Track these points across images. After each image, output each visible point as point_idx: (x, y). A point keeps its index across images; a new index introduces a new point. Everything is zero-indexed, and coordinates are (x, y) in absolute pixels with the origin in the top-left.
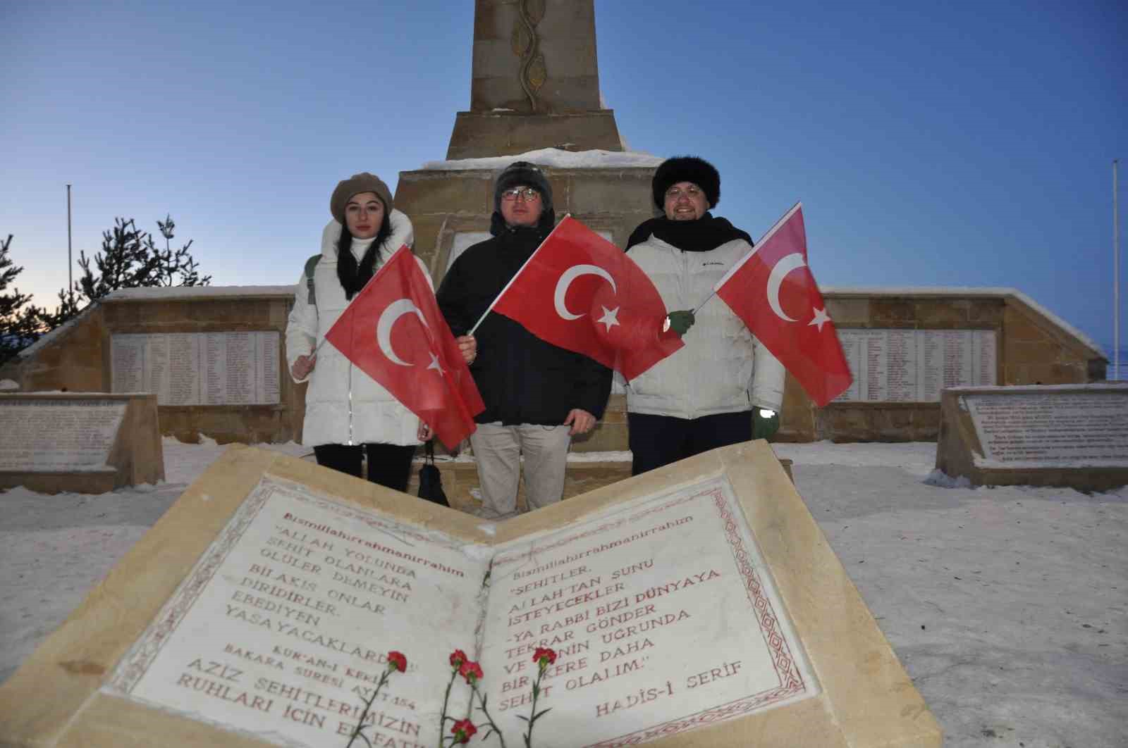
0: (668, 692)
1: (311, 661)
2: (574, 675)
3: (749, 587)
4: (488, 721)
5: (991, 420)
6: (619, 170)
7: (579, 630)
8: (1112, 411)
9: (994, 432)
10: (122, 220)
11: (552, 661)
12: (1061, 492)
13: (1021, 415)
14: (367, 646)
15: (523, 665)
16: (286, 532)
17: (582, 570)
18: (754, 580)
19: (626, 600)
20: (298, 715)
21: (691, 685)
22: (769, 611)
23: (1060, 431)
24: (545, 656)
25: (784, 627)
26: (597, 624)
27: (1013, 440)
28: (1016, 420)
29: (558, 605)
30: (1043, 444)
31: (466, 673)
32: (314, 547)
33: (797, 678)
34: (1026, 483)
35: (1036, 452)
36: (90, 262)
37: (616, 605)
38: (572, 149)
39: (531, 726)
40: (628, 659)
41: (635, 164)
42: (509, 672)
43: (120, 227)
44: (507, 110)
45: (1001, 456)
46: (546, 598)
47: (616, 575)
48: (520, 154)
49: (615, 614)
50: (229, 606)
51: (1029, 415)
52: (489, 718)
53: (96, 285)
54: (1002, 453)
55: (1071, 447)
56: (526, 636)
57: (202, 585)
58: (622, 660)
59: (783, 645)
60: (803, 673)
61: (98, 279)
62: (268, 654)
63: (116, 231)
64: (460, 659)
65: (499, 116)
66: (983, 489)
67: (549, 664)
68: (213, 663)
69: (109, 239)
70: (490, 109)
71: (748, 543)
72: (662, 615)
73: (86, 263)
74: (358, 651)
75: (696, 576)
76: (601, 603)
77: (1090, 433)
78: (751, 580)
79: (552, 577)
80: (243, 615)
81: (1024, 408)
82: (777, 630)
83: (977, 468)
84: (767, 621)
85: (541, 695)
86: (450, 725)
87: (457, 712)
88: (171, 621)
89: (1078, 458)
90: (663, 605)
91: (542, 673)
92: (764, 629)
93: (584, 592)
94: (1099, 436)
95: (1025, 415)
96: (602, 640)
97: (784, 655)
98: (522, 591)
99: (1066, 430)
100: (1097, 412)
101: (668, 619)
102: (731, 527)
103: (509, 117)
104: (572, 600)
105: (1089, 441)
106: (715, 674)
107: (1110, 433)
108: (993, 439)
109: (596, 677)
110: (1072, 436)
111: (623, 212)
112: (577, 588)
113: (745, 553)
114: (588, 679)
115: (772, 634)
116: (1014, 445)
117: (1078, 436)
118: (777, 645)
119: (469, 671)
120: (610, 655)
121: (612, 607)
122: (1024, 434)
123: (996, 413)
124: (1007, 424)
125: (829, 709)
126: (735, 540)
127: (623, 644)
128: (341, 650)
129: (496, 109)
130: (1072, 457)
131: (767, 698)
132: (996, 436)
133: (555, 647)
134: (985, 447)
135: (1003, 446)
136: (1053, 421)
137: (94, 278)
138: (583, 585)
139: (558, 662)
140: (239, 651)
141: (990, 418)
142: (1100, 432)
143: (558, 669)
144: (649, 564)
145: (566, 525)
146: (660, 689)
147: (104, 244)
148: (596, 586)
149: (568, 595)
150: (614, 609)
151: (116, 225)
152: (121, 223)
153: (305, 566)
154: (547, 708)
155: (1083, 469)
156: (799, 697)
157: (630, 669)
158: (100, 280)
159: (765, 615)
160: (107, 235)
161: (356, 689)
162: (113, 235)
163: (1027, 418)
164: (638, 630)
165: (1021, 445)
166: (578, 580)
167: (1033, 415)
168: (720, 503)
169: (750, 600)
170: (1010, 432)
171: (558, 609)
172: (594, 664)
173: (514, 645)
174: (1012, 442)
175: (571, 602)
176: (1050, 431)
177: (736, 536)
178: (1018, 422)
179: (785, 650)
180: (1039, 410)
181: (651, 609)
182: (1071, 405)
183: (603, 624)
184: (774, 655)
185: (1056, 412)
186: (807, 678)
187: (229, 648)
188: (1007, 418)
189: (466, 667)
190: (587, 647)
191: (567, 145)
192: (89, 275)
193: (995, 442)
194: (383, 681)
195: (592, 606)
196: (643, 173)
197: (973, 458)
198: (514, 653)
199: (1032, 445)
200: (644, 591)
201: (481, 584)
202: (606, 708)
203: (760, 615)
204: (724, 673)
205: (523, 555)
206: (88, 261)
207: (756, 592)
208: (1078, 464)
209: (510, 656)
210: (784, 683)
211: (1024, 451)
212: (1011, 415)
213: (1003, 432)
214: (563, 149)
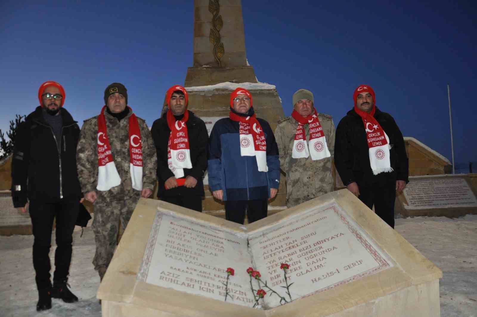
0: (338, 272)
1: (200, 272)
2: (299, 271)
3: (357, 237)
4: (269, 290)
5: (409, 190)
6: (257, 90)
7: (295, 258)
8: (458, 185)
9: (411, 195)
10: (19, 116)
11: (288, 268)
12: (441, 218)
13: (422, 188)
14: (218, 267)
15: (276, 271)
16: (173, 228)
17: (288, 238)
18: (358, 234)
19: (310, 246)
20: (204, 289)
21: (346, 269)
22: (367, 243)
23: (438, 193)
24: (285, 267)
25: (374, 247)
26: (301, 255)
27: (419, 198)
28: (419, 190)
29: (282, 250)
30: (432, 199)
31: (255, 275)
32: (185, 234)
33: (385, 262)
34: (426, 215)
35: (430, 203)
36: (4, 135)
37: (306, 248)
38: (236, 82)
39: (288, 289)
40: (319, 264)
41: (263, 88)
42: (271, 274)
43: (18, 119)
44: (208, 66)
45: (415, 205)
46: (276, 249)
47: (302, 238)
48: (215, 84)
49: (307, 250)
50: (165, 254)
51: (425, 188)
52: (269, 288)
53: (7, 145)
54: (415, 203)
55: (443, 200)
56: (273, 262)
57: (153, 247)
58: (316, 265)
59: (376, 253)
60: (386, 260)
61: (8, 142)
62: (186, 270)
63: (17, 120)
64: (251, 271)
65: (205, 69)
66: (409, 218)
67: (287, 269)
68: (168, 272)
69: (13, 124)
70: (202, 66)
71: (352, 223)
72: (327, 249)
73: (2, 135)
74: (214, 268)
75: (335, 235)
76: (301, 247)
77: (450, 194)
78: (357, 235)
79: (276, 242)
80: (171, 256)
81: (423, 185)
82: (372, 249)
83: (406, 210)
84: (368, 247)
85: (288, 279)
86: (256, 293)
87: (256, 288)
88: (148, 259)
89: (446, 204)
90: (325, 246)
91: (285, 273)
92: (367, 249)
93: (291, 245)
94: (454, 195)
95: (423, 187)
96: (305, 259)
97: (378, 256)
98: (265, 248)
99: (441, 193)
100: (452, 185)
101: (329, 250)
102: (343, 218)
103: (209, 69)
104: (287, 248)
105: (450, 197)
106: (354, 265)
107: (458, 194)
108: (411, 198)
109: (307, 271)
110: (443, 195)
111: (259, 108)
112: (288, 244)
113: (352, 226)
114: (305, 271)
115: (371, 250)
116: (420, 200)
117: (445, 195)
118: (375, 254)
119: (256, 274)
120: (310, 264)
121: (305, 249)
122: (424, 195)
123: (412, 187)
124: (416, 192)
125: (401, 268)
126: (346, 223)
127: (314, 259)
128: (209, 268)
129: (204, 66)
130: (443, 204)
131: (376, 270)
132: (412, 197)
133: (288, 263)
134: (408, 201)
135: (415, 200)
136: (435, 190)
137: (6, 142)
138: (290, 243)
139: (290, 268)
140: (175, 269)
141: (409, 189)
142: (454, 194)
143: (291, 270)
144: (314, 233)
145: (275, 224)
146: (334, 271)
147: (10, 126)
148: (296, 243)
149: (285, 247)
150: (306, 249)
151: (17, 118)
152: (19, 117)
153: (185, 240)
154: (292, 283)
155: (449, 208)
156: (388, 267)
157: (320, 267)
158: (9, 143)
159: (366, 245)
160: (12, 122)
161: (219, 281)
162: (15, 122)
163: (424, 189)
164: (318, 255)
165: (423, 200)
166: (287, 241)
167: (427, 187)
168: (336, 212)
169: (359, 241)
170: (418, 194)
171: (283, 252)
172: (305, 268)
173: (269, 265)
174: (419, 199)
175: (287, 249)
176: (434, 193)
177: (346, 221)
178: (421, 191)
179: (378, 254)
180: (428, 185)
181: (321, 247)
182: (441, 183)
183: (304, 254)
184: (374, 256)
185: (436, 186)
186: (389, 262)
187: (171, 268)
188: (416, 189)
189: (253, 273)
190: (300, 262)
191: (234, 80)
192: (4, 140)
193: (412, 199)
194: (228, 278)
195: (297, 249)
196: (268, 92)
197: (404, 206)
198: (271, 268)
199: (427, 199)
200: (316, 242)
201: (247, 247)
202: (315, 280)
203: (364, 245)
204: (357, 264)
205: (261, 236)
206: (3, 134)
207: (360, 238)
208: (446, 207)
209: (269, 269)
210: (381, 264)
211: (424, 202)
212: (418, 187)
213: (415, 194)
214: (233, 82)
